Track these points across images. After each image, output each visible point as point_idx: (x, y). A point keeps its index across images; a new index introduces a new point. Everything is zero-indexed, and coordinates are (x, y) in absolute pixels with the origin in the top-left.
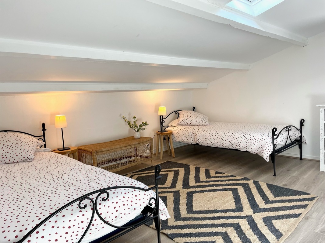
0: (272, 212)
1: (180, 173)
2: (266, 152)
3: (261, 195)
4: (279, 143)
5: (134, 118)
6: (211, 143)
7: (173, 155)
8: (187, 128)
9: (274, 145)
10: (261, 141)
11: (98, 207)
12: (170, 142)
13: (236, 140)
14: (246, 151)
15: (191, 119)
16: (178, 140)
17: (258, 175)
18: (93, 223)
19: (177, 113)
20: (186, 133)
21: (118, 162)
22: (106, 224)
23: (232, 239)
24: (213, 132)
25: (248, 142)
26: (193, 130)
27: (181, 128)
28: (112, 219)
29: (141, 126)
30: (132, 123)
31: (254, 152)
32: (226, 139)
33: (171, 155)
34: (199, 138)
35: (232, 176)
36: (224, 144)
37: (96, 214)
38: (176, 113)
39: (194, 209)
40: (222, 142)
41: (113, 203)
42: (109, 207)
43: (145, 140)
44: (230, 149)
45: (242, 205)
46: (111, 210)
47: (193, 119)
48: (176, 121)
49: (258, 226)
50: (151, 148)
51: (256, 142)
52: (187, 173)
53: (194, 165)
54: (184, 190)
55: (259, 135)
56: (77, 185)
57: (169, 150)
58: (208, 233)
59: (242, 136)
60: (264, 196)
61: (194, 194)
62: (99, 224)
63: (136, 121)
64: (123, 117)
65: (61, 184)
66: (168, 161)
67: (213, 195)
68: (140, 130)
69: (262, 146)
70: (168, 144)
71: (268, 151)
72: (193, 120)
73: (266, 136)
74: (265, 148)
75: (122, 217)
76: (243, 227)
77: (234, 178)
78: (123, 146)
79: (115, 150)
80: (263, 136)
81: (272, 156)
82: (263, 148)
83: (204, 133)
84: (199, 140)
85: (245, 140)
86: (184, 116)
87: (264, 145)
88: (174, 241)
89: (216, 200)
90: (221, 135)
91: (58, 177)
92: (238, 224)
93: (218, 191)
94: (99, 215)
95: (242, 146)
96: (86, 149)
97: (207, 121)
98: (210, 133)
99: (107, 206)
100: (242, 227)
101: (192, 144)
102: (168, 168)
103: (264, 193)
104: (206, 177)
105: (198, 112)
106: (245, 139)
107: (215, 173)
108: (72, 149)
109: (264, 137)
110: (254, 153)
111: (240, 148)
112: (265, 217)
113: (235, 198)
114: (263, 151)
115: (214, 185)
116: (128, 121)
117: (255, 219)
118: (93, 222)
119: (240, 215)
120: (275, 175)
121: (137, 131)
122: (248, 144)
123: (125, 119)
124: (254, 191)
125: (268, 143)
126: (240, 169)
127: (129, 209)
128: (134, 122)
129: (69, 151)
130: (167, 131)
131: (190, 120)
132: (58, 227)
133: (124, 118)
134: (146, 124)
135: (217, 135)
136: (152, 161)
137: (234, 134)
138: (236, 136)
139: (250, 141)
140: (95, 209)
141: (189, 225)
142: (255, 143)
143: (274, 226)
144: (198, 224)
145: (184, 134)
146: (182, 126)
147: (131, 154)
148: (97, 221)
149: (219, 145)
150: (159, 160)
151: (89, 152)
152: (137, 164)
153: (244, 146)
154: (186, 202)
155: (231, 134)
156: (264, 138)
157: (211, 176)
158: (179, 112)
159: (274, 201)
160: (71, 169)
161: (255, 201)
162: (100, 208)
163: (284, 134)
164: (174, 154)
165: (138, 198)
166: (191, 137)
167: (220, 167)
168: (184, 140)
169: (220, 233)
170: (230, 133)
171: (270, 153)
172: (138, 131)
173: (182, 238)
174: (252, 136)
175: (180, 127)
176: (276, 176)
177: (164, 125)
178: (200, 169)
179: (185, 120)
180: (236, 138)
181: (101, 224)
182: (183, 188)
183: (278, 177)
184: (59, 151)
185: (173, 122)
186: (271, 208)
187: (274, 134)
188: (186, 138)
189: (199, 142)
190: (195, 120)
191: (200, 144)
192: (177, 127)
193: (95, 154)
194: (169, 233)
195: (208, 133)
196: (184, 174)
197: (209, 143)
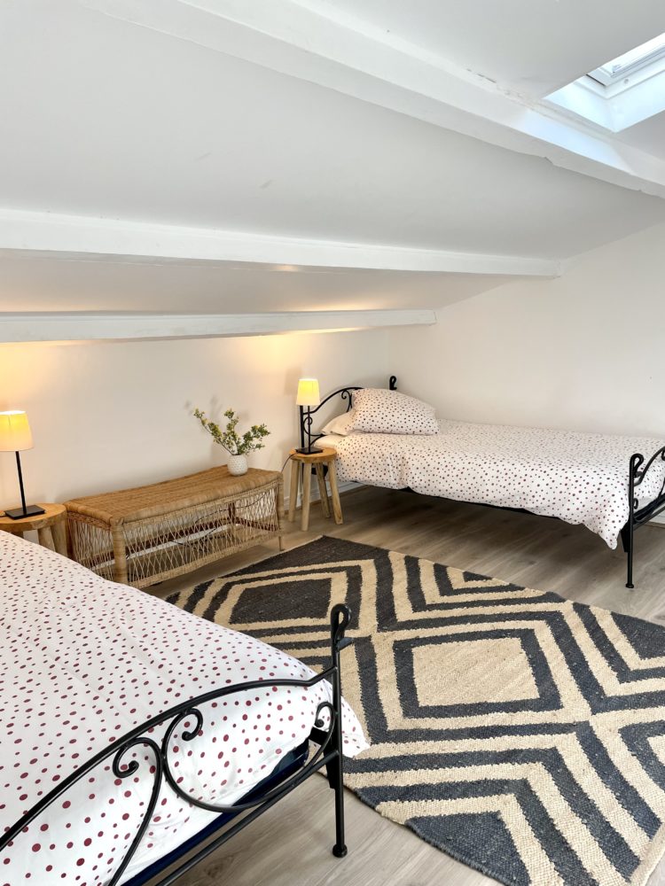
0: (642, 710)
1: (365, 576)
2: (610, 523)
3: (602, 651)
4: (646, 494)
5: (230, 414)
6: (450, 491)
7: (336, 517)
8: (379, 443)
9: (633, 501)
10: (595, 489)
11: (171, 758)
12: (329, 480)
13: (523, 483)
14: (550, 515)
15: (390, 416)
16: (353, 477)
17: (584, 583)
18: (156, 812)
19: (346, 396)
20: (377, 458)
21: (181, 540)
22: (194, 806)
23: (545, 805)
24: (456, 458)
25: (558, 491)
26: (398, 449)
27: (363, 441)
28: (214, 791)
29: (247, 437)
30: (223, 429)
31: (573, 519)
32: (494, 480)
33: (331, 517)
34: (413, 474)
35: (512, 588)
36: (489, 493)
37: (164, 785)
38: (345, 394)
39: (423, 702)
40: (483, 489)
41: (214, 740)
42: (203, 755)
43: (262, 480)
44: (504, 508)
45: (555, 686)
46: (211, 763)
47: (396, 414)
48: (345, 418)
49: (612, 757)
50: (278, 499)
51: (580, 492)
52: (385, 578)
53: (401, 550)
54: (385, 634)
55: (590, 472)
56: (94, 672)
57: (325, 500)
58: (472, 783)
59: (542, 474)
60: (612, 655)
61: (414, 650)
62: (175, 813)
63: (235, 422)
64: (197, 411)
65: (41, 667)
66: (324, 537)
67: (469, 652)
68: (246, 450)
69: (598, 504)
70: (323, 485)
71: (617, 519)
72: (395, 418)
73: (612, 476)
74: (609, 512)
75: (241, 782)
76: (570, 762)
77: (518, 594)
78: (201, 501)
79: (178, 513)
80: (603, 476)
81: (626, 534)
82: (604, 512)
83: (428, 459)
84: (416, 479)
85: (551, 484)
86: (369, 406)
87: (605, 503)
88: (379, 813)
89: (479, 668)
90: (478, 469)
91: (26, 635)
92: (554, 750)
93: (481, 638)
94: (174, 786)
95: (539, 502)
96: (91, 510)
97: (433, 421)
98: (448, 459)
99: (196, 754)
100: (567, 762)
101: (395, 487)
102: (328, 561)
103: (611, 646)
104: (440, 589)
105: (407, 393)
106: (550, 482)
107: (462, 578)
108: (51, 512)
109: (604, 478)
110: (574, 523)
111: (534, 506)
112: (627, 727)
113: (532, 662)
114: (602, 517)
115: (467, 616)
116: (212, 424)
117: (600, 732)
118: (158, 808)
119: (555, 721)
120: (630, 585)
121: (236, 452)
122: (558, 496)
123: (203, 418)
124: (583, 638)
125: (617, 497)
126: (532, 563)
127: (261, 751)
128: (229, 427)
129: (42, 521)
130: (321, 451)
131: (385, 418)
132: (52, 847)
133: (198, 415)
134: (262, 432)
135: (469, 466)
136: (280, 538)
137: (518, 465)
138: (522, 474)
139: (563, 488)
140: (161, 769)
141: (413, 756)
142: (578, 495)
143: (655, 758)
144: (441, 752)
145: (370, 458)
146: (363, 436)
147: (217, 517)
148: (170, 804)
149: (474, 495)
150: (299, 533)
151: (102, 520)
152: (240, 550)
153: (545, 503)
154: (394, 677)
155: (508, 466)
156: (604, 481)
157: (455, 588)
158: (354, 392)
159: (642, 670)
160: (63, 603)
161: (591, 673)
162: (177, 764)
163: (659, 469)
164: (340, 515)
165: (285, 713)
166: (391, 468)
167: (473, 557)
168: (371, 478)
169: (506, 782)
170: (505, 462)
171: (621, 526)
172: (240, 452)
173: (401, 804)
174: (570, 475)
175: (358, 438)
176: (633, 587)
177: (314, 429)
178: (421, 563)
179: (372, 419)
180: (524, 477)
181: (181, 810)
182: (381, 628)
183: (640, 589)
184: (10, 521)
185: (335, 423)
186: (639, 696)
187: (633, 472)
188: (376, 471)
189: (416, 484)
190: (402, 418)
191: (418, 491)
192: (351, 437)
193: (119, 528)
194: (359, 786)
195: (442, 461)
196: (375, 581)
197: (445, 488)
